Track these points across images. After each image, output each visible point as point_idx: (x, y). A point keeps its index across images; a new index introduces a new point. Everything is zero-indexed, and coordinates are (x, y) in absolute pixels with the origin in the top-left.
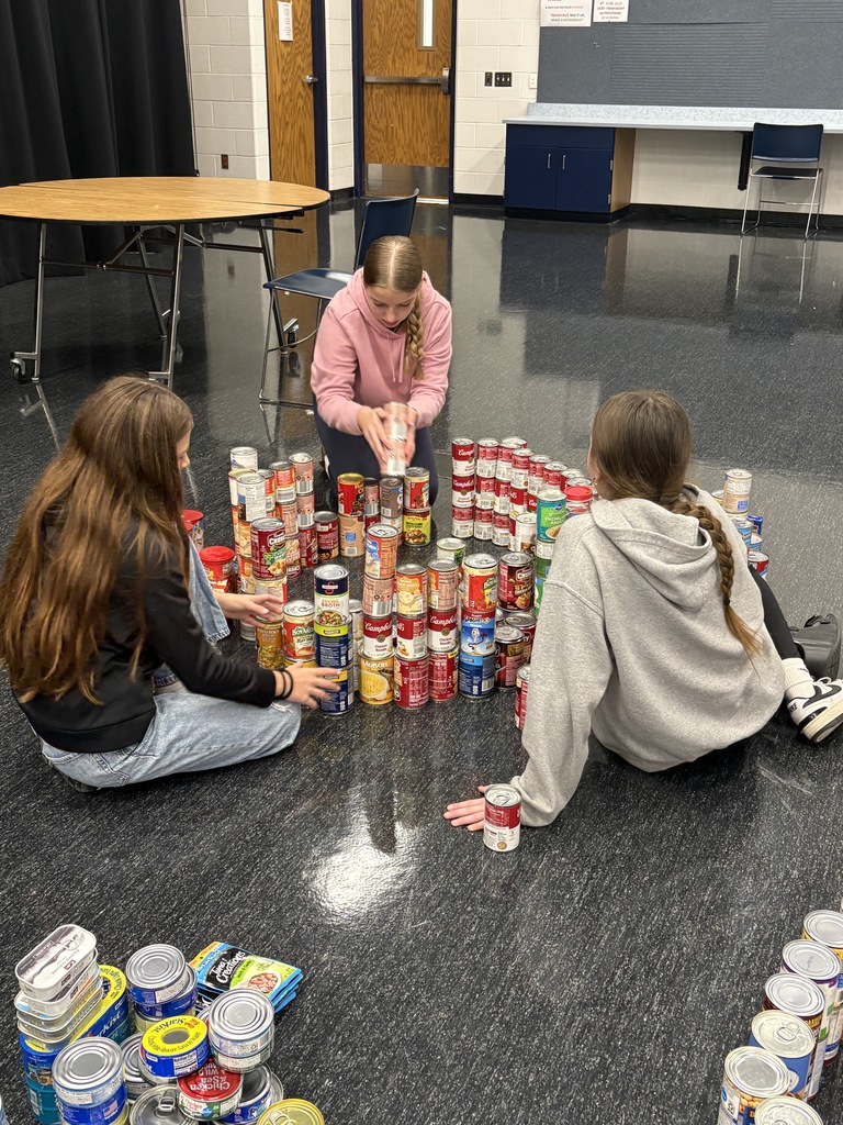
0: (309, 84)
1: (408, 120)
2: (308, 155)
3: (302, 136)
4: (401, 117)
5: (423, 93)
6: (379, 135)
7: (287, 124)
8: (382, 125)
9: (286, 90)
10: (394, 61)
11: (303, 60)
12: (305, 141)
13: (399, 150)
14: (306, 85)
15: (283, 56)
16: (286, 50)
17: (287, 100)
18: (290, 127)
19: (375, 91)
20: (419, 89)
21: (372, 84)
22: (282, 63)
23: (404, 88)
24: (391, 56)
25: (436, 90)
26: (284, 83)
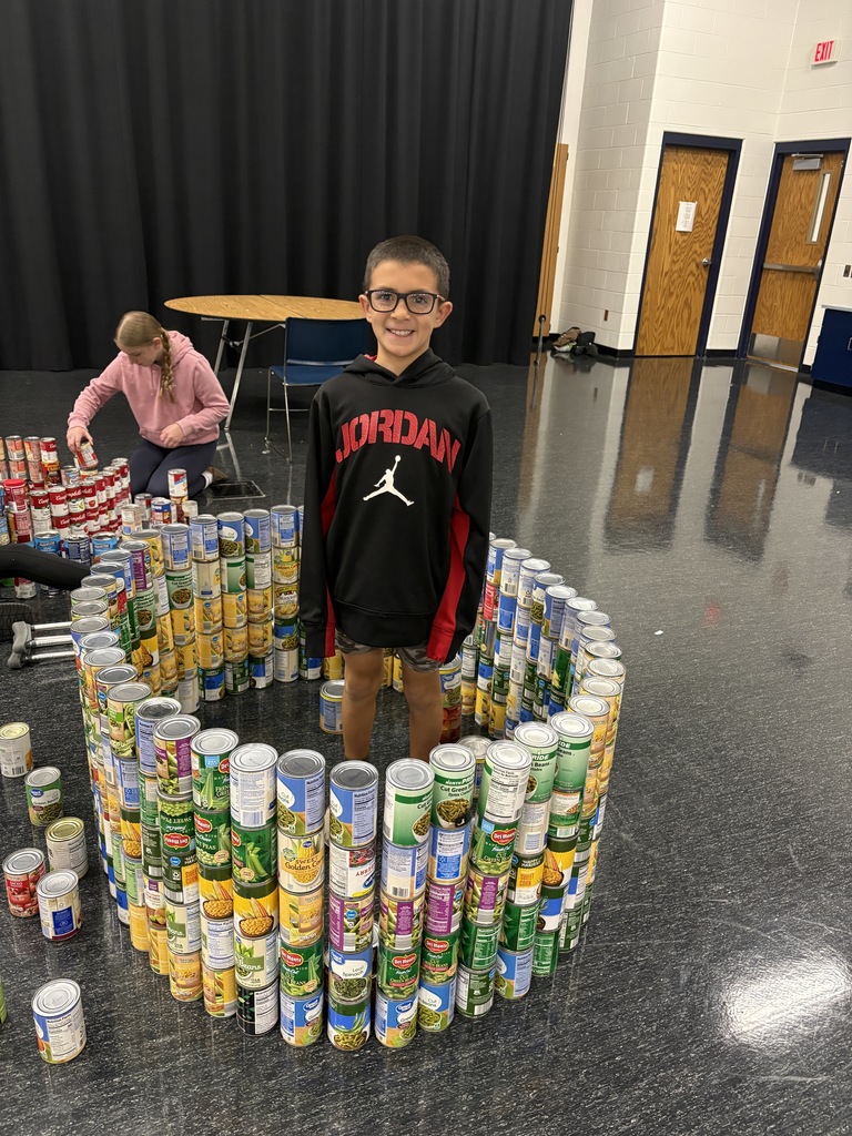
0: (705, 265)
1: (787, 301)
2: (693, 319)
3: (687, 304)
4: (783, 298)
5: (803, 280)
6: (765, 312)
7: (672, 294)
8: (768, 304)
9: (676, 268)
10: (787, 252)
11: (701, 247)
12: (690, 308)
13: (776, 324)
14: (701, 266)
15: (677, 243)
16: (681, 239)
17: (676, 275)
18: (674, 296)
19: (770, 276)
20: (800, 276)
21: (769, 269)
22: (674, 248)
23: (790, 275)
24: (786, 249)
25: (812, 277)
26: (674, 262)
